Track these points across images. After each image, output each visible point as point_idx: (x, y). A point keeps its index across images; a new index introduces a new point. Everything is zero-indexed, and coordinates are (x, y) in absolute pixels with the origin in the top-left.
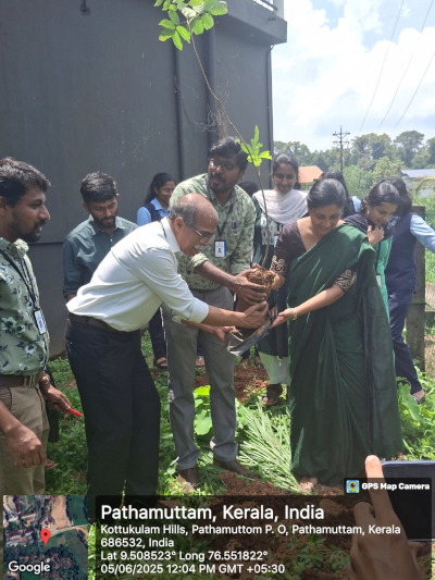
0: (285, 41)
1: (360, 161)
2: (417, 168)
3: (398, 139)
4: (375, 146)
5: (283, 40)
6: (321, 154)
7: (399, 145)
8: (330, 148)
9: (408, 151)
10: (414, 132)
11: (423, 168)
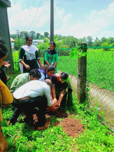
0: (11, 7)
1: (22, 37)
2: (34, 39)
3: (30, 33)
4: (25, 34)
5: (10, 7)
6: (12, 35)
7: (30, 34)
8: (14, 34)
9: (32, 36)
10: (33, 31)
11: (36, 39)
